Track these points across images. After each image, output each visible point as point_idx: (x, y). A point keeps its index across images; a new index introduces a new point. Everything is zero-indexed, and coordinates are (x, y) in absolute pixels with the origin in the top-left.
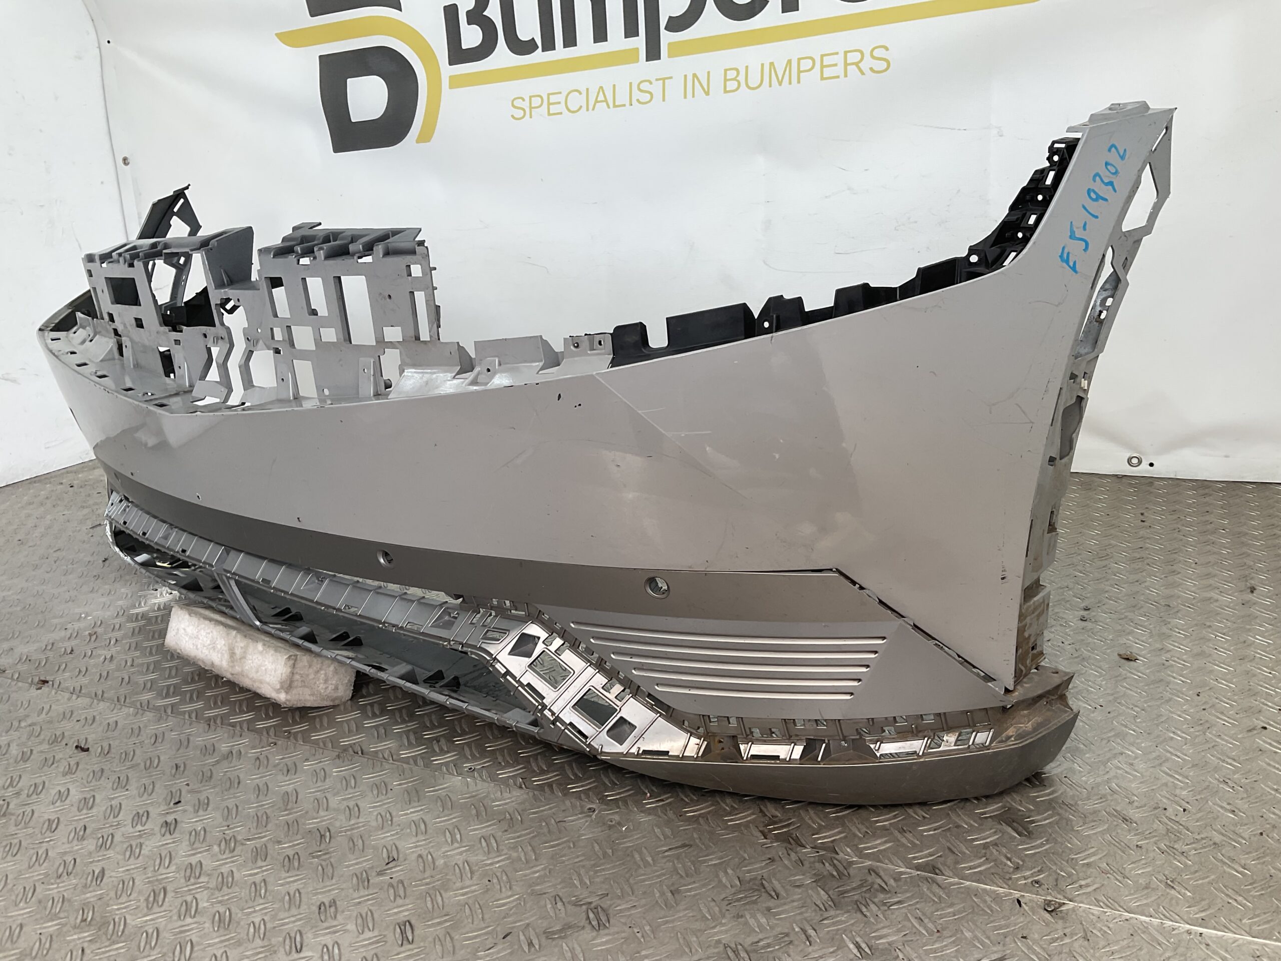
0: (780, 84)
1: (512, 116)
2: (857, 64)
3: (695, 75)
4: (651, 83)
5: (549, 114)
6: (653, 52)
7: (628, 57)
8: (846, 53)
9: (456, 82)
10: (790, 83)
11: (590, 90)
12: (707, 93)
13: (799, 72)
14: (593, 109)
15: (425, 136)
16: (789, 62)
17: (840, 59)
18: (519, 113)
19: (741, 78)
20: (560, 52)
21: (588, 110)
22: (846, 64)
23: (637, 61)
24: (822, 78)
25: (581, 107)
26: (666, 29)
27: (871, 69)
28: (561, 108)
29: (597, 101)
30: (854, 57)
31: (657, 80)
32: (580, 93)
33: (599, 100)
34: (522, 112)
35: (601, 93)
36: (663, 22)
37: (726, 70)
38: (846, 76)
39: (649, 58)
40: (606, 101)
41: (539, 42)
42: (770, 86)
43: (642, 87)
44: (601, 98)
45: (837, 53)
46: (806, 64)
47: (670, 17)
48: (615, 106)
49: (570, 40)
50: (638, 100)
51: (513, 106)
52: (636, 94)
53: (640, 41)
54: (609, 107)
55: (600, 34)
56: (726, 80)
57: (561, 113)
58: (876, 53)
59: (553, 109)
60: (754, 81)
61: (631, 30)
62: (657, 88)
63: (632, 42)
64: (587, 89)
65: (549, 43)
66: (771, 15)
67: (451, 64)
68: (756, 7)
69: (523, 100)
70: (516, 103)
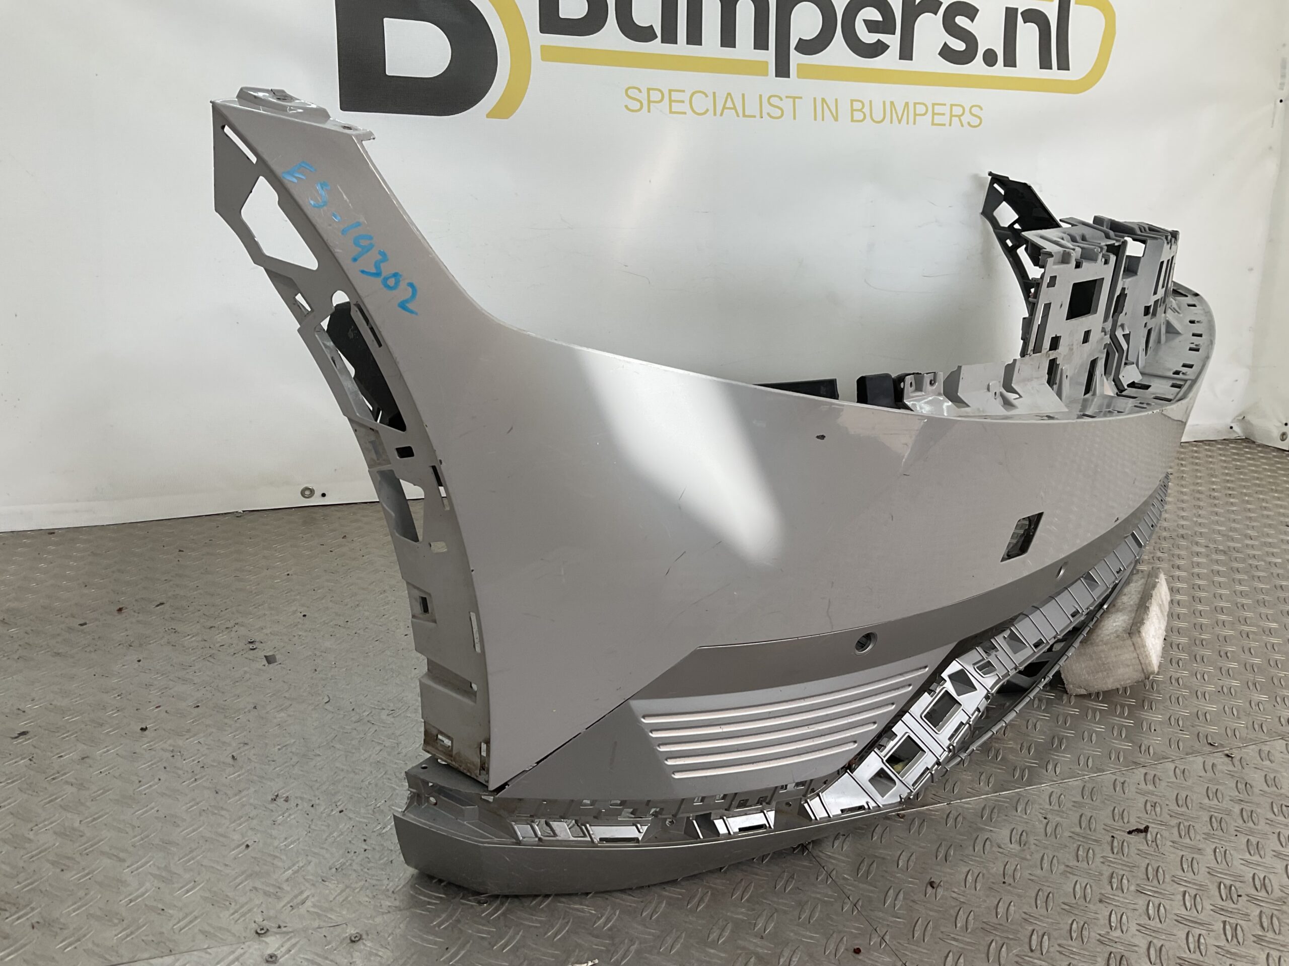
0: (900, 122)
1: (626, 106)
2: (959, 116)
3: (823, 100)
4: (781, 99)
5: (671, 112)
6: (783, 70)
7: (756, 69)
8: (952, 105)
9: (548, 54)
10: (908, 123)
11: (717, 95)
12: (836, 119)
13: (915, 115)
14: (721, 115)
15: (503, 111)
16: (907, 104)
17: (946, 110)
18: (635, 105)
19: (866, 110)
20: (682, 47)
21: (715, 114)
22: (952, 116)
23: (767, 75)
24: (933, 124)
25: (707, 110)
26: (797, 49)
27: (969, 123)
28: (686, 107)
29: (724, 108)
30: (957, 111)
31: (787, 97)
32: (707, 96)
33: (727, 106)
34: (639, 104)
35: (729, 99)
36: (793, 43)
37: (852, 101)
38: (950, 125)
39: (778, 74)
40: (735, 108)
41: (658, 31)
42: (891, 122)
43: (773, 100)
44: (729, 104)
45: (945, 105)
46: (921, 109)
47: (800, 39)
48: (744, 116)
49: (694, 37)
50: (768, 114)
51: (627, 95)
52: (767, 108)
53: (769, 56)
54: (738, 116)
55: (728, 38)
56: (853, 110)
57: (685, 113)
58: (974, 110)
59: (676, 107)
60: (878, 116)
61: (760, 42)
62: (787, 105)
63: (761, 55)
64: (714, 93)
65: (670, 36)
66: (890, 59)
67: (542, 31)
68: (879, 49)
69: (640, 91)
70: (630, 92)
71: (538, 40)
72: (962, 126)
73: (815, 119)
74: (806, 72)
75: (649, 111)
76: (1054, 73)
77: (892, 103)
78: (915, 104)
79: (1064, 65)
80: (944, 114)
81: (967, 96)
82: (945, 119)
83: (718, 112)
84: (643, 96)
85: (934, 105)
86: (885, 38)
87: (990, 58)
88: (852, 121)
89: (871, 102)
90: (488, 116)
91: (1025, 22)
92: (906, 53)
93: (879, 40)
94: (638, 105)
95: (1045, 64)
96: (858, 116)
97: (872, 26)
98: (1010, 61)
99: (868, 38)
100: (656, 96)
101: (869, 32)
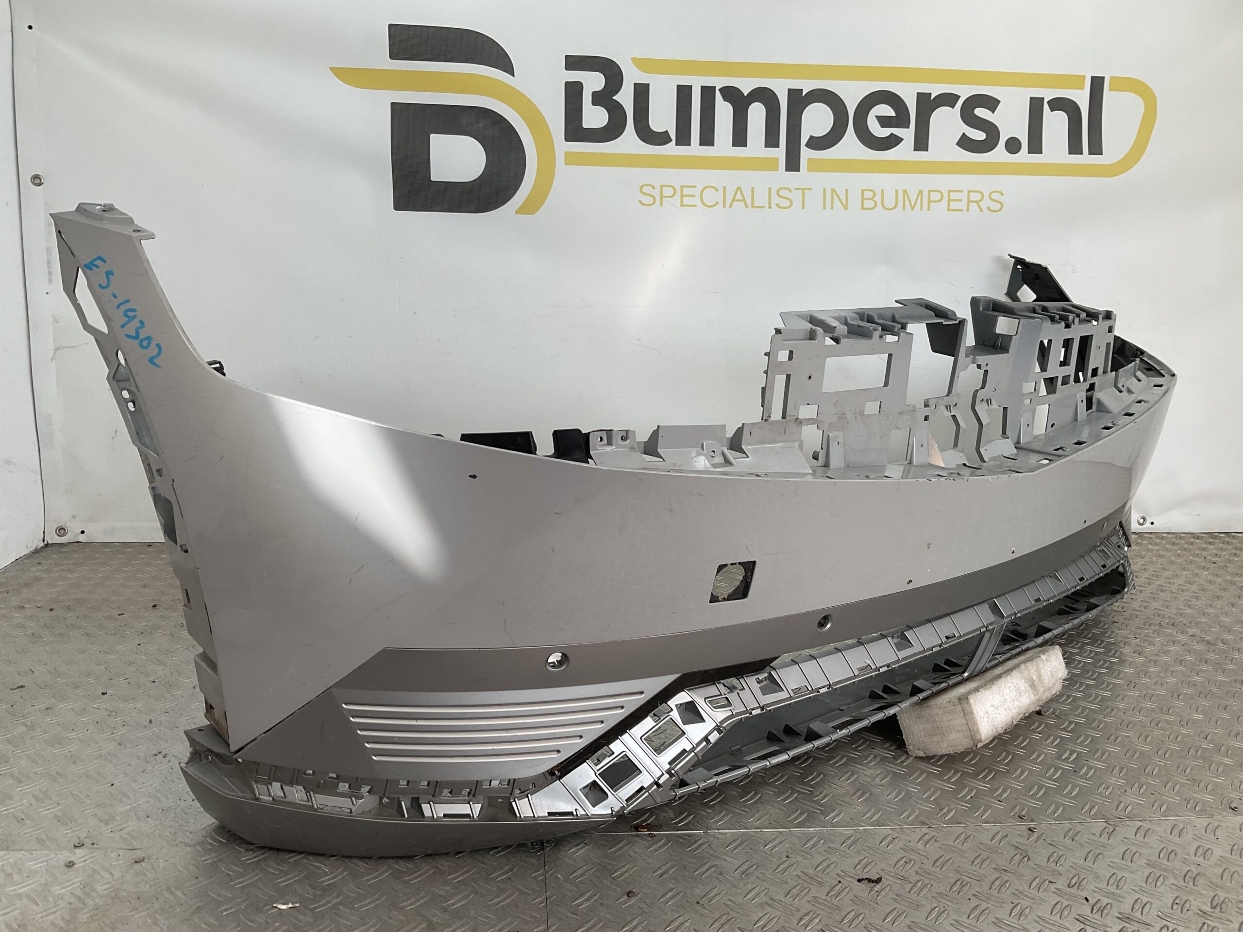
0: (913, 208)
1: (640, 202)
2: (978, 202)
3: (833, 191)
4: (790, 191)
5: (682, 205)
6: (793, 164)
7: (769, 165)
8: (969, 192)
9: (571, 159)
10: (921, 210)
11: (727, 189)
12: (846, 208)
13: (930, 201)
14: (731, 206)
15: (530, 208)
16: (921, 192)
17: (964, 196)
18: (649, 200)
19: (878, 198)
20: (695, 148)
21: (724, 206)
22: (969, 202)
23: (777, 170)
24: (949, 210)
25: (717, 203)
26: (807, 145)
27: (988, 208)
28: (696, 201)
29: (734, 200)
30: (975, 197)
31: (796, 189)
32: (717, 190)
33: (736, 199)
35: (739, 192)
36: (804, 140)
37: (863, 191)
38: (968, 210)
39: (788, 169)
40: (744, 200)
41: (673, 136)
42: (904, 209)
43: (782, 193)
44: (739, 197)
45: (962, 191)
46: (935, 196)
47: (811, 136)
48: (753, 207)
49: (707, 139)
50: (777, 205)
51: (641, 191)
52: (775, 199)
53: (780, 153)
54: (747, 207)
55: (740, 138)
56: (863, 199)
57: (696, 206)
58: (994, 196)
59: (686, 201)
60: (890, 203)
61: (771, 140)
62: (796, 196)
63: (772, 152)
64: (725, 188)
65: (683, 139)
66: (904, 151)
67: (566, 140)
68: (892, 142)
69: (654, 188)
70: (645, 189)
71: (562, 147)
72: (981, 211)
73: (824, 208)
74: (815, 166)
75: (661, 205)
76: (1086, 158)
77: (905, 191)
78: (929, 191)
79: (1096, 148)
80: (960, 200)
81: (985, 183)
82: (963, 205)
83: (728, 204)
84: (656, 193)
85: (949, 192)
86: (897, 132)
87: (1013, 146)
88: (863, 208)
89: (883, 191)
90: (517, 212)
91: (1052, 111)
92: (921, 143)
93: (892, 134)
94: (652, 200)
95: (1075, 148)
96: (869, 204)
97: (884, 121)
98: (1035, 147)
99: (880, 132)
100: (668, 192)
101: (882, 127)
